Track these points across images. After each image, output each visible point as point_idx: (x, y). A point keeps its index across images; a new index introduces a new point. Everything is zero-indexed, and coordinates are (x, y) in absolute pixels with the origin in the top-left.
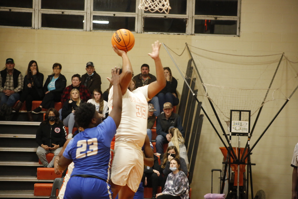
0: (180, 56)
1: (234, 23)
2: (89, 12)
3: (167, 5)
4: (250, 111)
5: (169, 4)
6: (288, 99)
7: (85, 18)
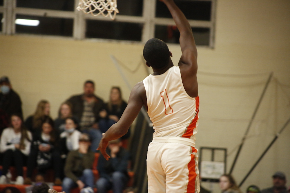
0: (134, 72)
1: (206, 31)
2: (10, 8)
3: (114, 6)
4: (225, 150)
5: (116, 6)
6: (278, 134)
7: (5, 16)
